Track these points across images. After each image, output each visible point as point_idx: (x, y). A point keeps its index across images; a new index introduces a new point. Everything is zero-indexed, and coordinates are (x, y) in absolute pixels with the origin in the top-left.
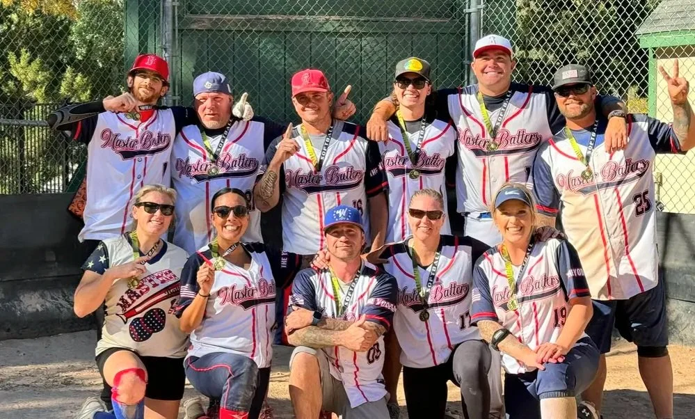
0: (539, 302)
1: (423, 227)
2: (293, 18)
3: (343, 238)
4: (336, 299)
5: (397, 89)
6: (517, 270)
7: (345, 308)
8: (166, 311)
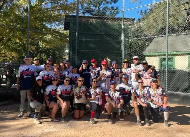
0: (159, 97)
1: (141, 85)
2: (95, 51)
3: (113, 86)
4: (112, 95)
5: (124, 64)
6: (155, 92)
7: (114, 96)
8: (82, 95)
